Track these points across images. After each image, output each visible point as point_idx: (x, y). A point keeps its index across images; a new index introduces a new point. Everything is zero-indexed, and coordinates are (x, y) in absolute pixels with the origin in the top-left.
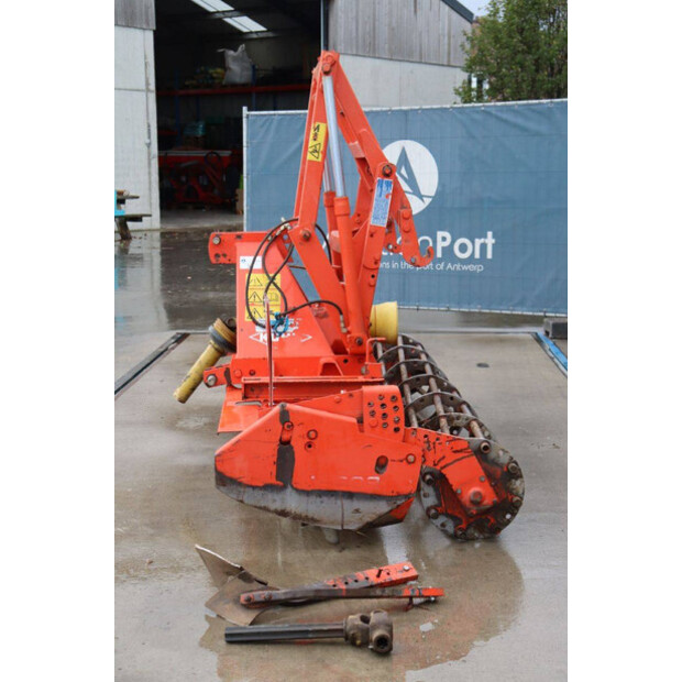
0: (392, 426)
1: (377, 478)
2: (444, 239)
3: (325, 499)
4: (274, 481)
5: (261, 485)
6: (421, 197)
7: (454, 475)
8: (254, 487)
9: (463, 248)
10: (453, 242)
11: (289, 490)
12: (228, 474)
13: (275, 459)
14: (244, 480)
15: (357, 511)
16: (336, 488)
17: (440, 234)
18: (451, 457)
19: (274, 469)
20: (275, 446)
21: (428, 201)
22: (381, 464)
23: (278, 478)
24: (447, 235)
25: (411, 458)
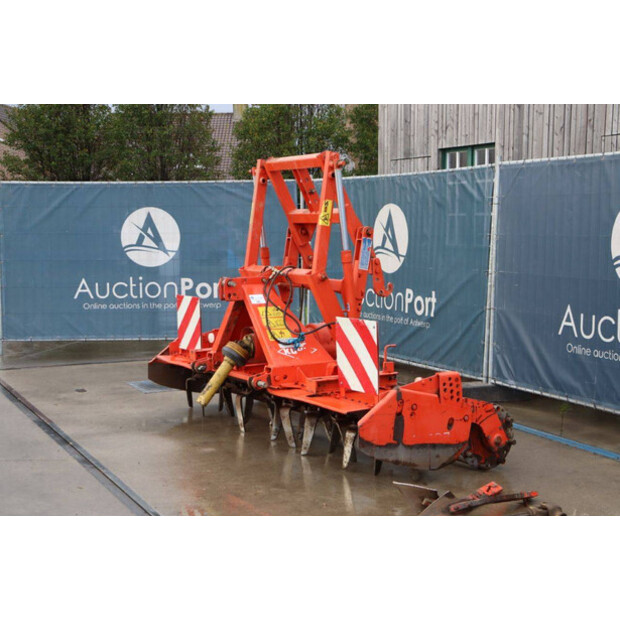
0: (456, 397)
1: (448, 433)
2: (187, 284)
3: (421, 450)
4: (392, 441)
5: (384, 444)
6: (166, 251)
7: (486, 427)
8: (380, 446)
9: (204, 291)
10: (195, 286)
11: (401, 446)
12: (366, 439)
13: (393, 425)
14: (375, 442)
15: (438, 456)
16: (426, 442)
17: (184, 280)
18: (485, 415)
19: (392, 432)
20: (393, 417)
21: (172, 255)
22: (450, 425)
23: (394, 439)
24: (190, 281)
25: (466, 418)
